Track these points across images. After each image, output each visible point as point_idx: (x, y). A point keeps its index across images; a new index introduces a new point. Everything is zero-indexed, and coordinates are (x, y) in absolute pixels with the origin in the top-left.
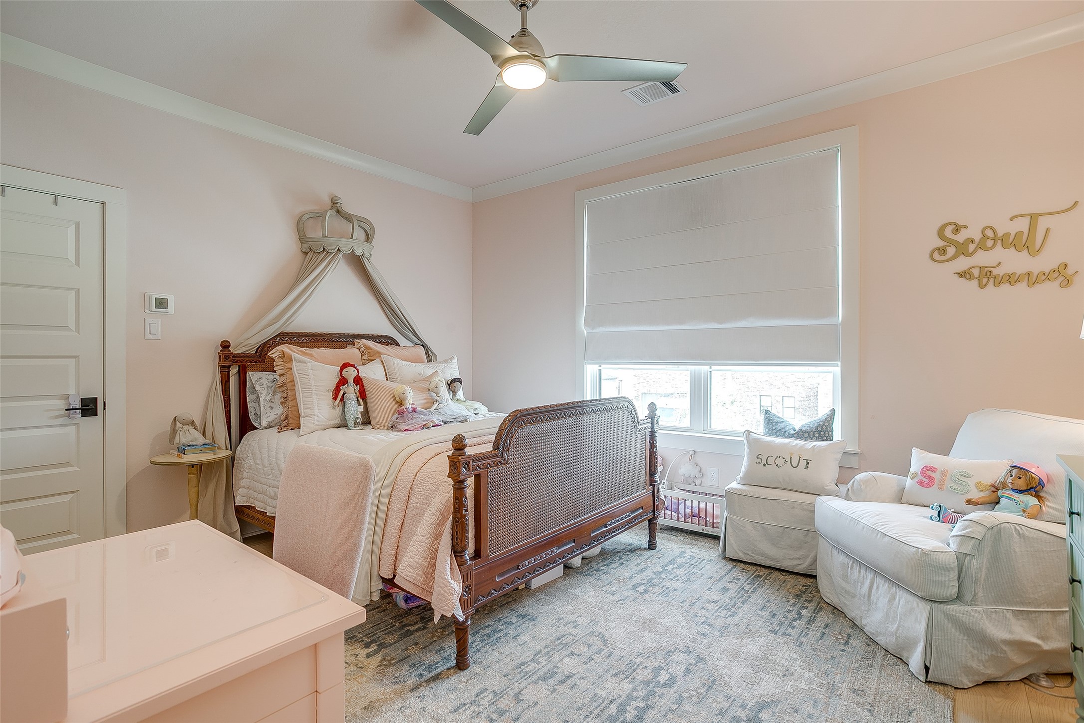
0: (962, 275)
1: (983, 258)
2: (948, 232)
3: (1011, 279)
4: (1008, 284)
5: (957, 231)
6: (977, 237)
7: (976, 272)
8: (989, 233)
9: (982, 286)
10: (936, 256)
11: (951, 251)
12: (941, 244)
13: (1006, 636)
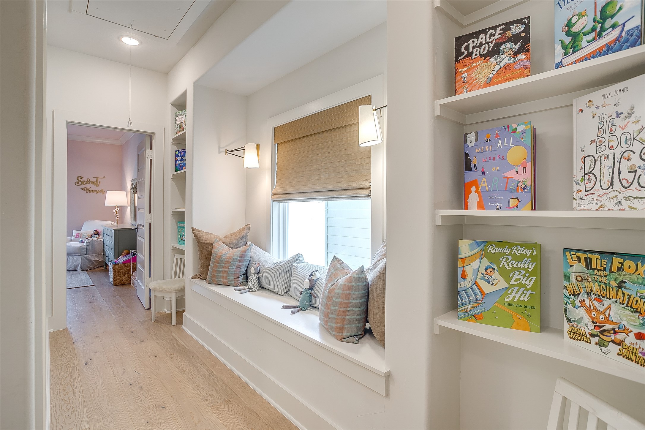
0: (83, 189)
1: (87, 186)
2: (79, 178)
3: (93, 191)
4: (92, 193)
5: (81, 178)
6: (86, 181)
7: (86, 189)
8: (88, 180)
9: (87, 192)
10: (76, 184)
11: (80, 183)
12: (78, 181)
13: (94, 259)
